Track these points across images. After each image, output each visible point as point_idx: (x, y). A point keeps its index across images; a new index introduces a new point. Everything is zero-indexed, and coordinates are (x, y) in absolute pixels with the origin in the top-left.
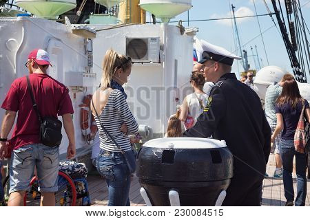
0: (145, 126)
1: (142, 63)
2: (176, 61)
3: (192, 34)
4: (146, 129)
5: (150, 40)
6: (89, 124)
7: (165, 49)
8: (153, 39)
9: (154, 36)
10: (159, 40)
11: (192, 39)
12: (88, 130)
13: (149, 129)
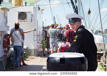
0: (26, 46)
1: (25, 21)
2: (37, 20)
3: (43, 10)
4: (27, 48)
5: (27, 13)
6: (7, 46)
7: (33, 16)
8: (29, 12)
9: (29, 11)
10: (31, 13)
11: (42, 12)
12: (7, 49)
13: (28, 47)
